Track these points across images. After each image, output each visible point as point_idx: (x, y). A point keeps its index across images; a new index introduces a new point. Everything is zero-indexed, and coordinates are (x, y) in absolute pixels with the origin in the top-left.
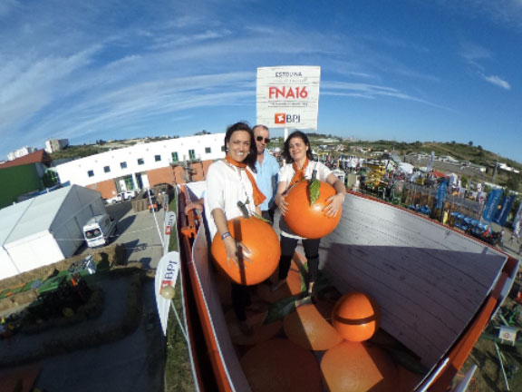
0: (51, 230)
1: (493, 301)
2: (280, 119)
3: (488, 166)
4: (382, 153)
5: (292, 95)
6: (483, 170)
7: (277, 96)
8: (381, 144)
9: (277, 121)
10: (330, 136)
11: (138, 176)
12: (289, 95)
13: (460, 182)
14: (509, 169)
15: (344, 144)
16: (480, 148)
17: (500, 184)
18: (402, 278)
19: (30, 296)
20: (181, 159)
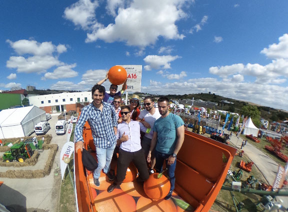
0: (21, 123)
3: (219, 103)
5: (130, 77)
6: (217, 104)
8: (169, 96)
10: (146, 94)
13: (206, 112)
14: (229, 102)
16: (214, 94)
17: (227, 111)
19: (7, 149)
20: (81, 101)
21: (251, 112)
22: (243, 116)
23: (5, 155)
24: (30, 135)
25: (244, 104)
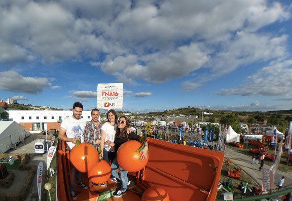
2: (107, 105)
3: (198, 115)
4: (151, 118)
5: (112, 95)
6: (197, 117)
7: (106, 96)
9: (105, 106)
11: (43, 124)
12: (110, 95)
13: (188, 126)
14: (208, 114)
15: (135, 115)
16: (193, 108)
17: (207, 122)
21: (230, 119)
22: (223, 125)
25: (222, 112)
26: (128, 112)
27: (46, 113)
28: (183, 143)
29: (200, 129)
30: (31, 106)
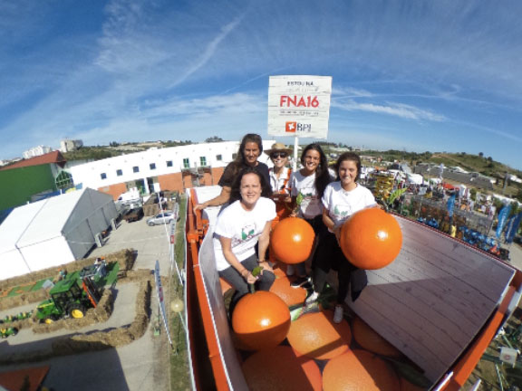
0: (63, 232)
1: (499, 316)
2: (291, 127)
3: (498, 178)
4: (392, 163)
5: (304, 104)
6: (493, 181)
7: (289, 105)
8: (392, 154)
9: (287, 129)
11: (150, 181)
12: (300, 104)
13: (469, 195)
14: (519, 181)
16: (490, 159)
17: (513, 197)
18: (408, 290)
19: (41, 295)
20: (192, 165)
23: (41, 310)
24: (86, 256)
26: (340, 146)
27: (153, 155)
28: (449, 232)
29: (493, 209)
30: (115, 145)
